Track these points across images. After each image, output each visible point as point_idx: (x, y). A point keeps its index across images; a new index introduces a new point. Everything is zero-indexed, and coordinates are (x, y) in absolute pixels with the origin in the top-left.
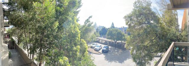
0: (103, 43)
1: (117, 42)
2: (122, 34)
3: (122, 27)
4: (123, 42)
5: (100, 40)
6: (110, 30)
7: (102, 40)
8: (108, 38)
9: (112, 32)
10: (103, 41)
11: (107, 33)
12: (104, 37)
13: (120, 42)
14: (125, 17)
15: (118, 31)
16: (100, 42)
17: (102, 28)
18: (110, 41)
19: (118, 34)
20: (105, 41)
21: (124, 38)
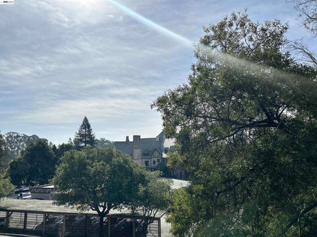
0: (29, 227)
1: (112, 212)
2: (136, 171)
3: (131, 139)
4: (140, 210)
5: (9, 212)
6: (76, 156)
7: (26, 212)
8: (62, 200)
9: (82, 165)
10: (31, 218)
11: (60, 171)
12: (41, 195)
13: (126, 210)
14: (162, 102)
15: (115, 159)
16: (12, 225)
17: (24, 146)
18: (75, 211)
19: (113, 172)
20: (46, 214)
21: (146, 192)
